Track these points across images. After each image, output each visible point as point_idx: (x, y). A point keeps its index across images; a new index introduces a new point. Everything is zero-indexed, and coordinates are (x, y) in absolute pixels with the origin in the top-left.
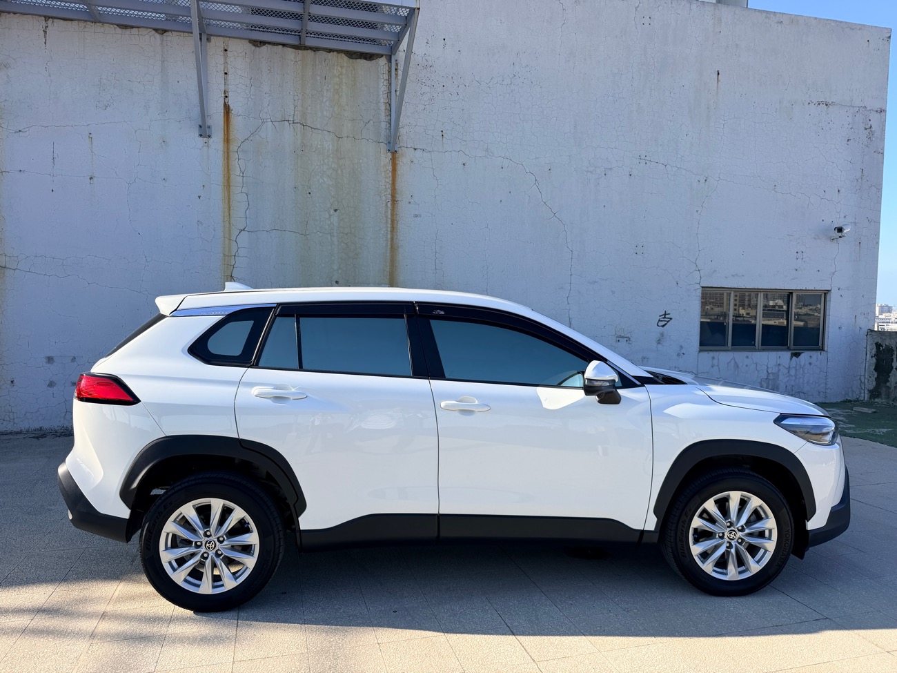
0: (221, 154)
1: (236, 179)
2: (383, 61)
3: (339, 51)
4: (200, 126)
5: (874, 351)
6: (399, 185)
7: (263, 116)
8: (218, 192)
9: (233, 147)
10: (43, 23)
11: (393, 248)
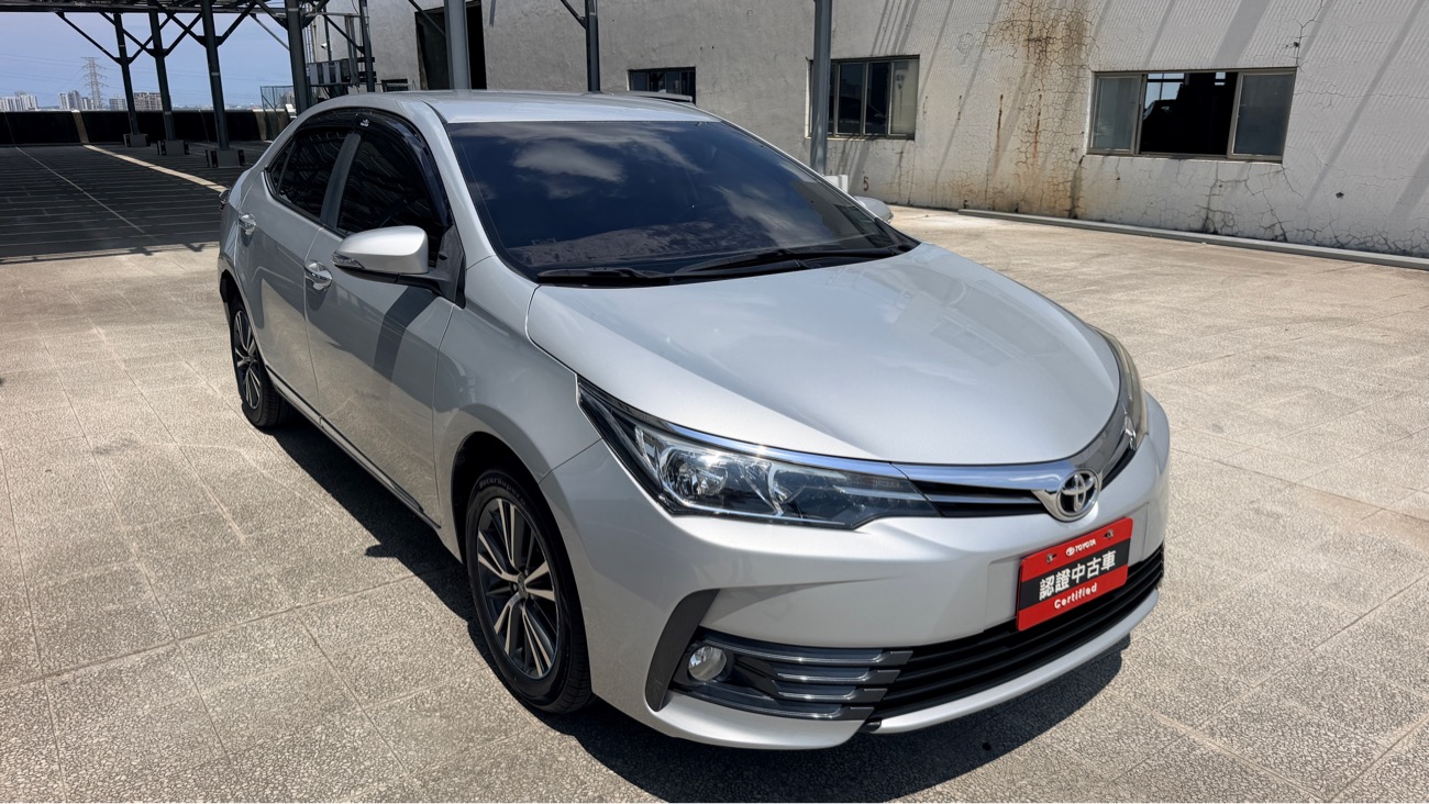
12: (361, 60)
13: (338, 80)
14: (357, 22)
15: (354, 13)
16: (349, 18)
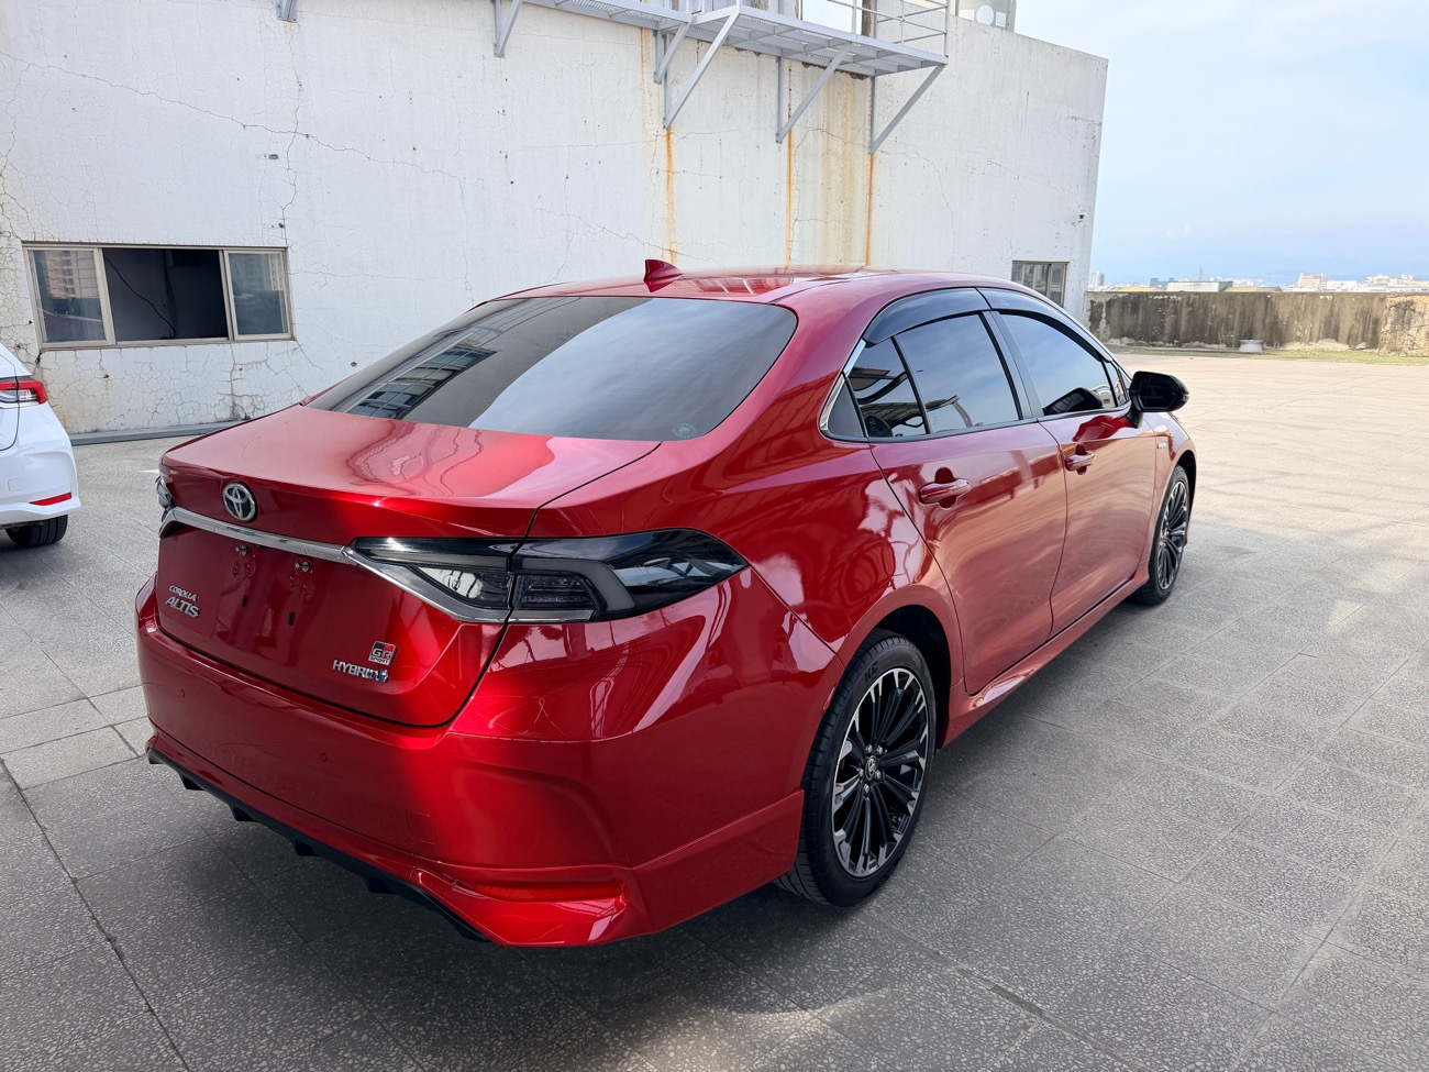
0: (786, 157)
1: (794, 178)
2: (868, 80)
3: (847, 72)
4: (777, 134)
5: (1089, 307)
6: (873, 180)
7: (809, 125)
8: (784, 186)
9: (793, 152)
10: (696, 45)
11: (869, 233)
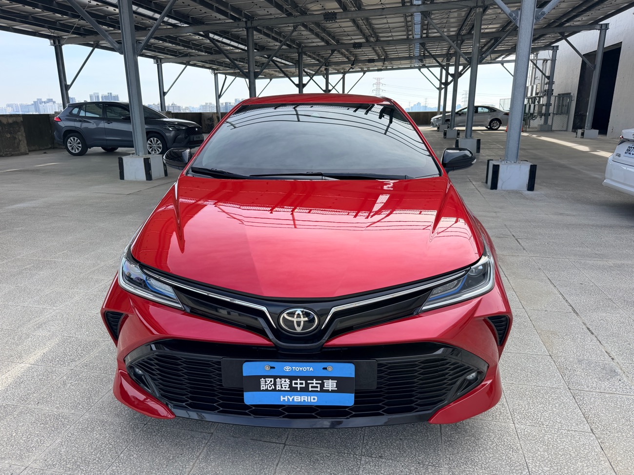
12: (547, 84)
13: (534, 95)
14: (549, 62)
15: (548, 58)
16: (545, 61)
